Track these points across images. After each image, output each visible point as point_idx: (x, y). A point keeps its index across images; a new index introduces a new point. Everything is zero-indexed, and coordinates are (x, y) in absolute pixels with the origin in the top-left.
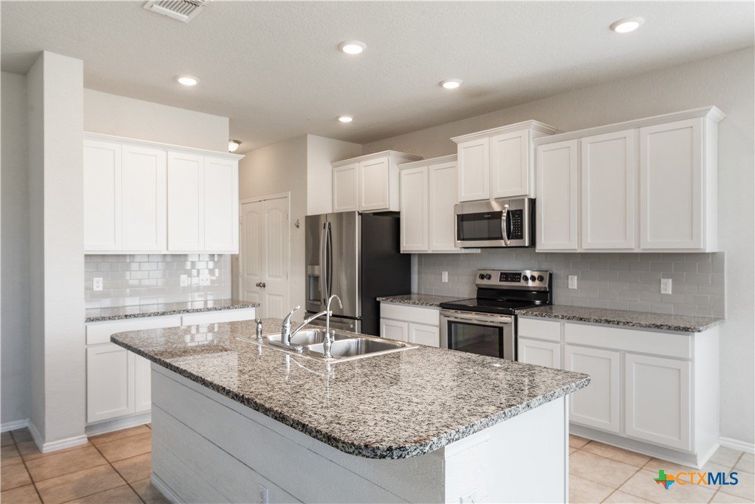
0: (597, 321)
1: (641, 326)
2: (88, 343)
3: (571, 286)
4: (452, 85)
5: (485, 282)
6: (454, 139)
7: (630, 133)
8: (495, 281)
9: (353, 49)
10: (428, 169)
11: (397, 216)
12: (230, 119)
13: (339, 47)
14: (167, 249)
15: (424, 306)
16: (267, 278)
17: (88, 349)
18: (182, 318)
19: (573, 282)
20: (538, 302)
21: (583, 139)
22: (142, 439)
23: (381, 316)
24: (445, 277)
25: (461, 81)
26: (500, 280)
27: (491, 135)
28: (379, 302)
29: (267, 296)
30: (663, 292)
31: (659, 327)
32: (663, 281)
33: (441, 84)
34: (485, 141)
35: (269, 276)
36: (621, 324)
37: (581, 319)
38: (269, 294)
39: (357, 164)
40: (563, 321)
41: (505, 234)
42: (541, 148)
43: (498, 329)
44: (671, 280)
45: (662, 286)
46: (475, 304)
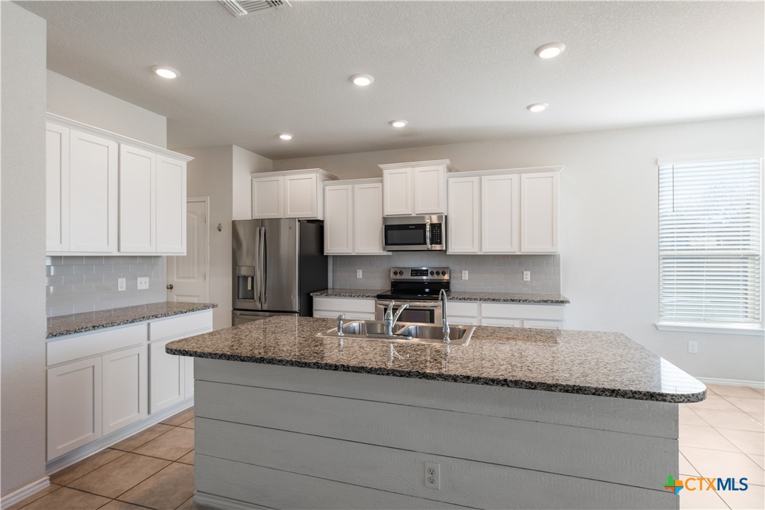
0: (505, 301)
1: (534, 302)
2: (48, 364)
3: (463, 279)
4: (399, 125)
5: (398, 277)
6: (381, 166)
7: (515, 177)
8: (407, 276)
9: (362, 82)
10: (353, 188)
11: (321, 224)
12: (168, 119)
13: (351, 78)
14: (119, 250)
15: (361, 298)
16: (175, 280)
17: (49, 371)
18: (149, 324)
19: (466, 275)
20: (427, 290)
21: (483, 177)
22: (124, 464)
23: (314, 308)
24: (360, 274)
25: (407, 122)
26: (411, 275)
27: (413, 167)
28: (312, 297)
29: (176, 297)
30: (525, 280)
31: (546, 302)
32: (525, 272)
33: (391, 123)
34: (409, 170)
35: (178, 277)
36: (521, 302)
37: (494, 300)
38: (177, 295)
39: (282, 177)
40: (479, 302)
41: (428, 241)
42: (451, 180)
43: (429, 312)
44: (529, 272)
45: (525, 276)
46: (389, 293)
